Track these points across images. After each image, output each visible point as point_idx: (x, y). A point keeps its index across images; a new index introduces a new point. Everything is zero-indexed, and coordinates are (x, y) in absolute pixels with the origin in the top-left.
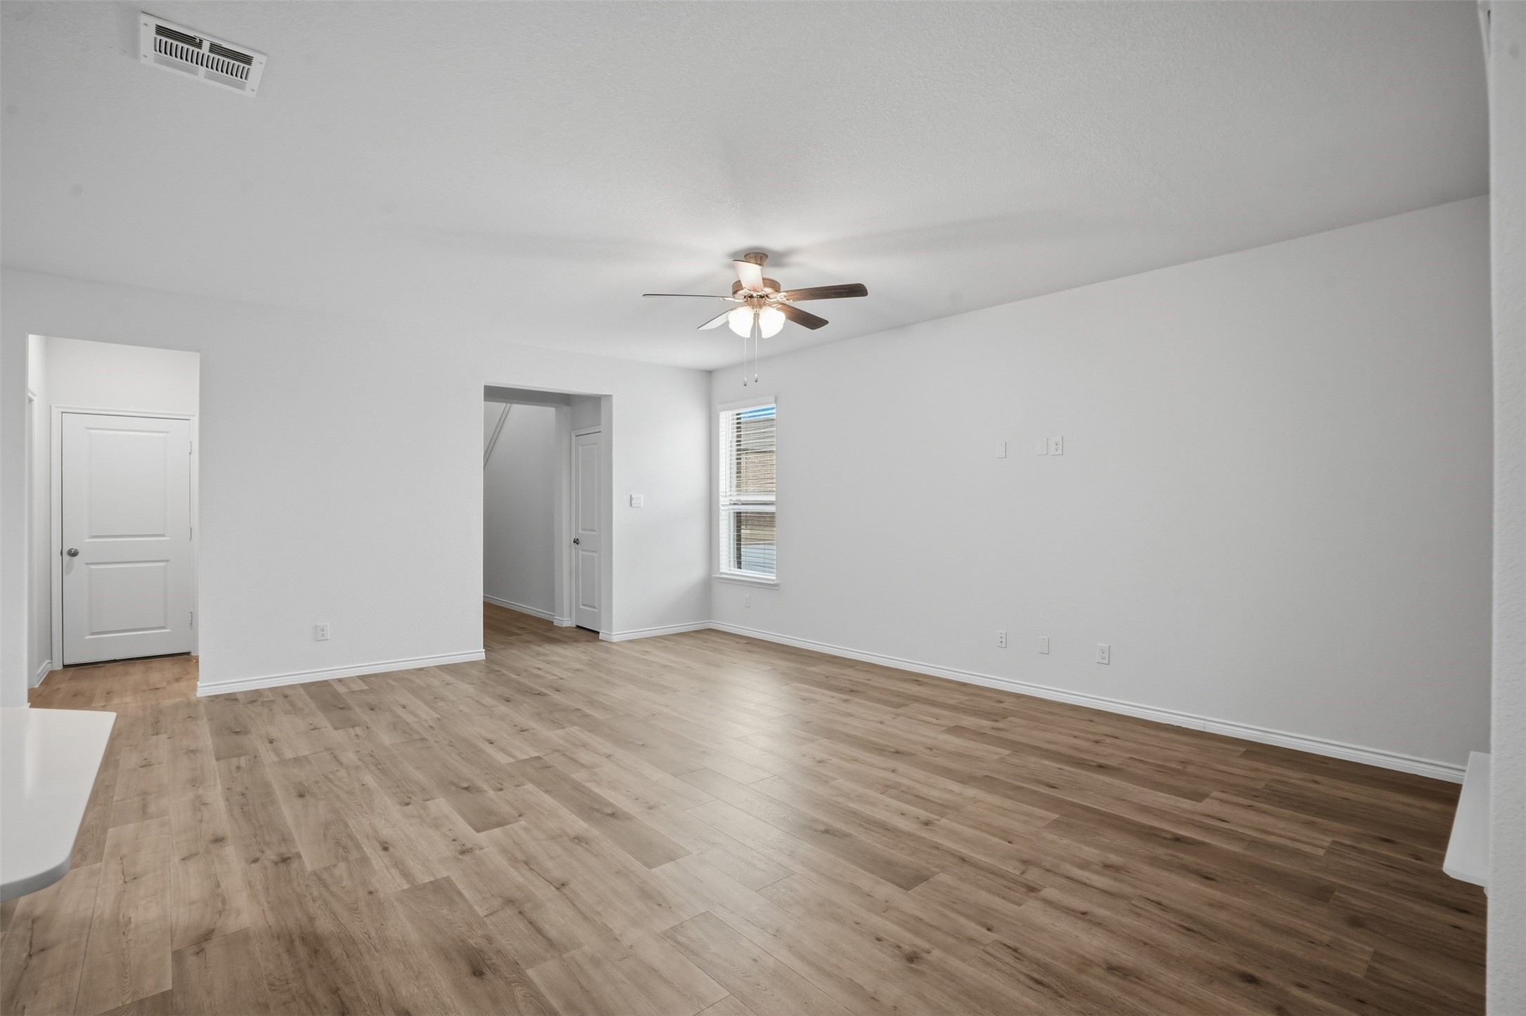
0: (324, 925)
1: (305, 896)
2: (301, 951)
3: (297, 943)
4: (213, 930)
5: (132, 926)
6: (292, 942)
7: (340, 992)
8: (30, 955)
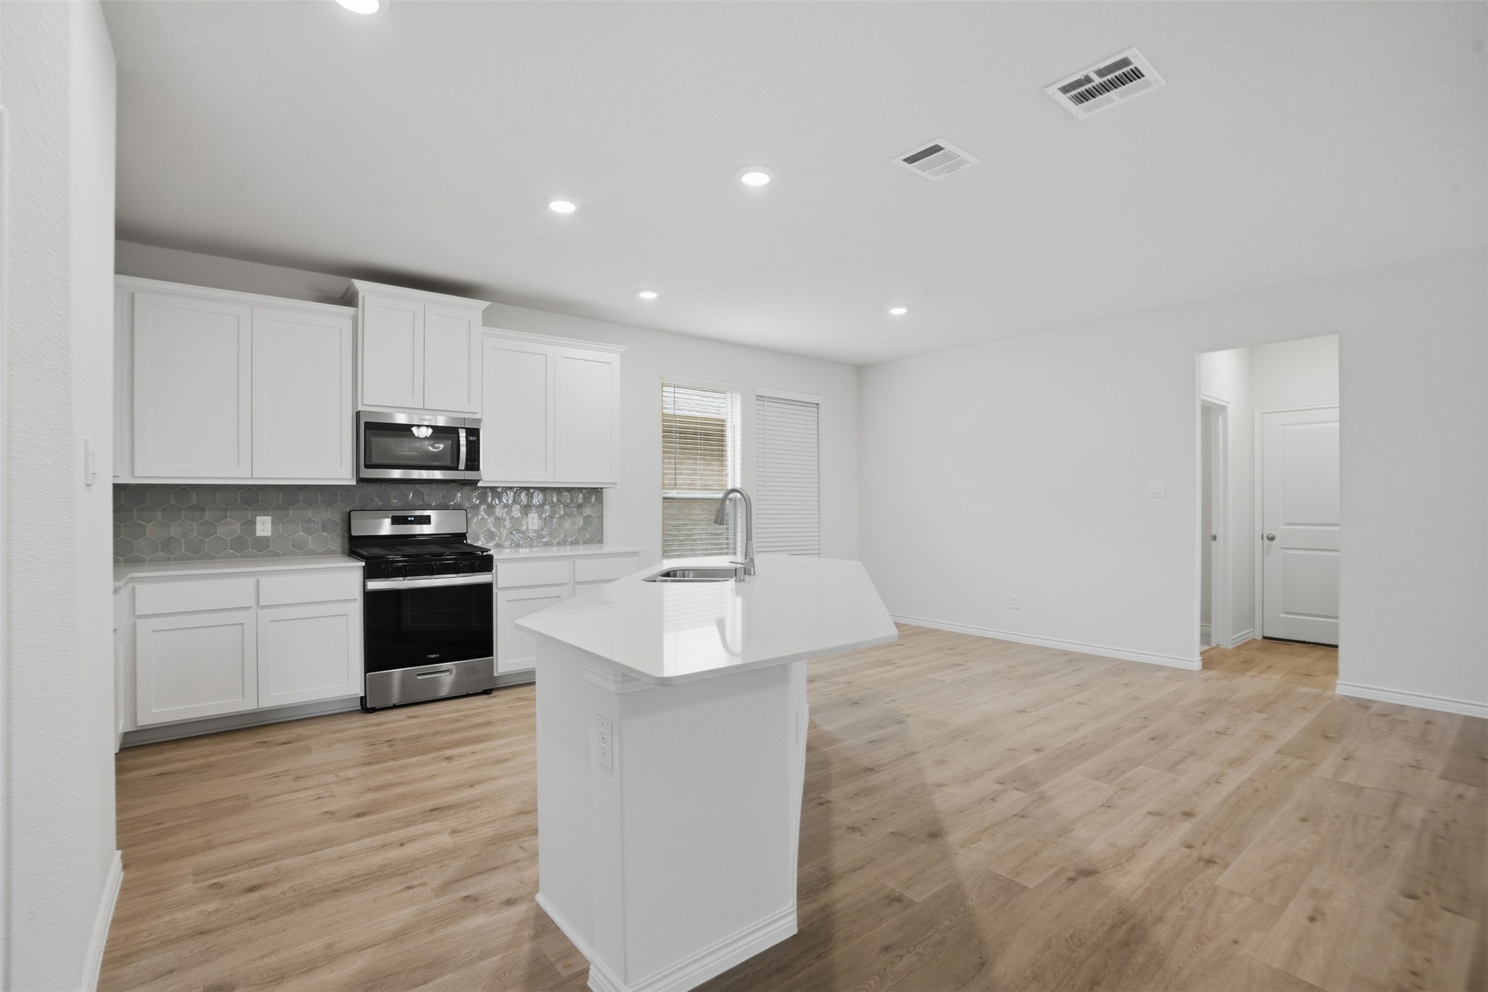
0: (1161, 933)
1: (1182, 900)
2: (1121, 933)
3: (1125, 928)
4: (1098, 872)
5: (1069, 835)
6: (1124, 923)
7: (1096, 987)
8: (1016, 815)
